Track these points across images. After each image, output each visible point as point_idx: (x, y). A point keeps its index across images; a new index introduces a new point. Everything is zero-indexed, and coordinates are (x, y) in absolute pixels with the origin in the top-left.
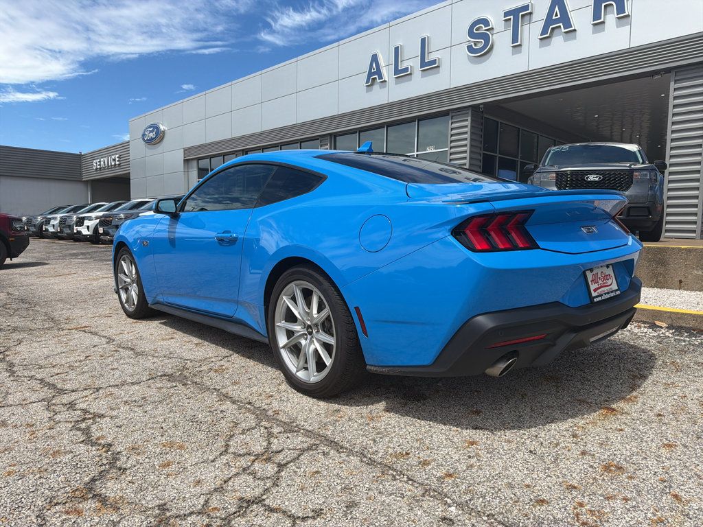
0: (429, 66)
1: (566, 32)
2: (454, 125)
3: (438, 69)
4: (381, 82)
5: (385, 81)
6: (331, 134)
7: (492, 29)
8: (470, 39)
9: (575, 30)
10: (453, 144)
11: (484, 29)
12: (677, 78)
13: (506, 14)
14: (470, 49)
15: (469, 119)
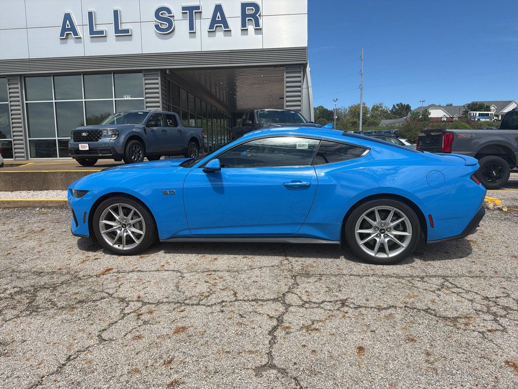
0: (123, 34)
1: (225, 31)
2: (147, 82)
3: (130, 37)
4: (76, 38)
5: (80, 38)
6: (20, 75)
7: (173, 16)
8: (157, 20)
9: (230, 31)
10: (148, 95)
11: (168, 15)
12: (288, 71)
13: (184, 8)
14: (157, 27)
15: (159, 78)
